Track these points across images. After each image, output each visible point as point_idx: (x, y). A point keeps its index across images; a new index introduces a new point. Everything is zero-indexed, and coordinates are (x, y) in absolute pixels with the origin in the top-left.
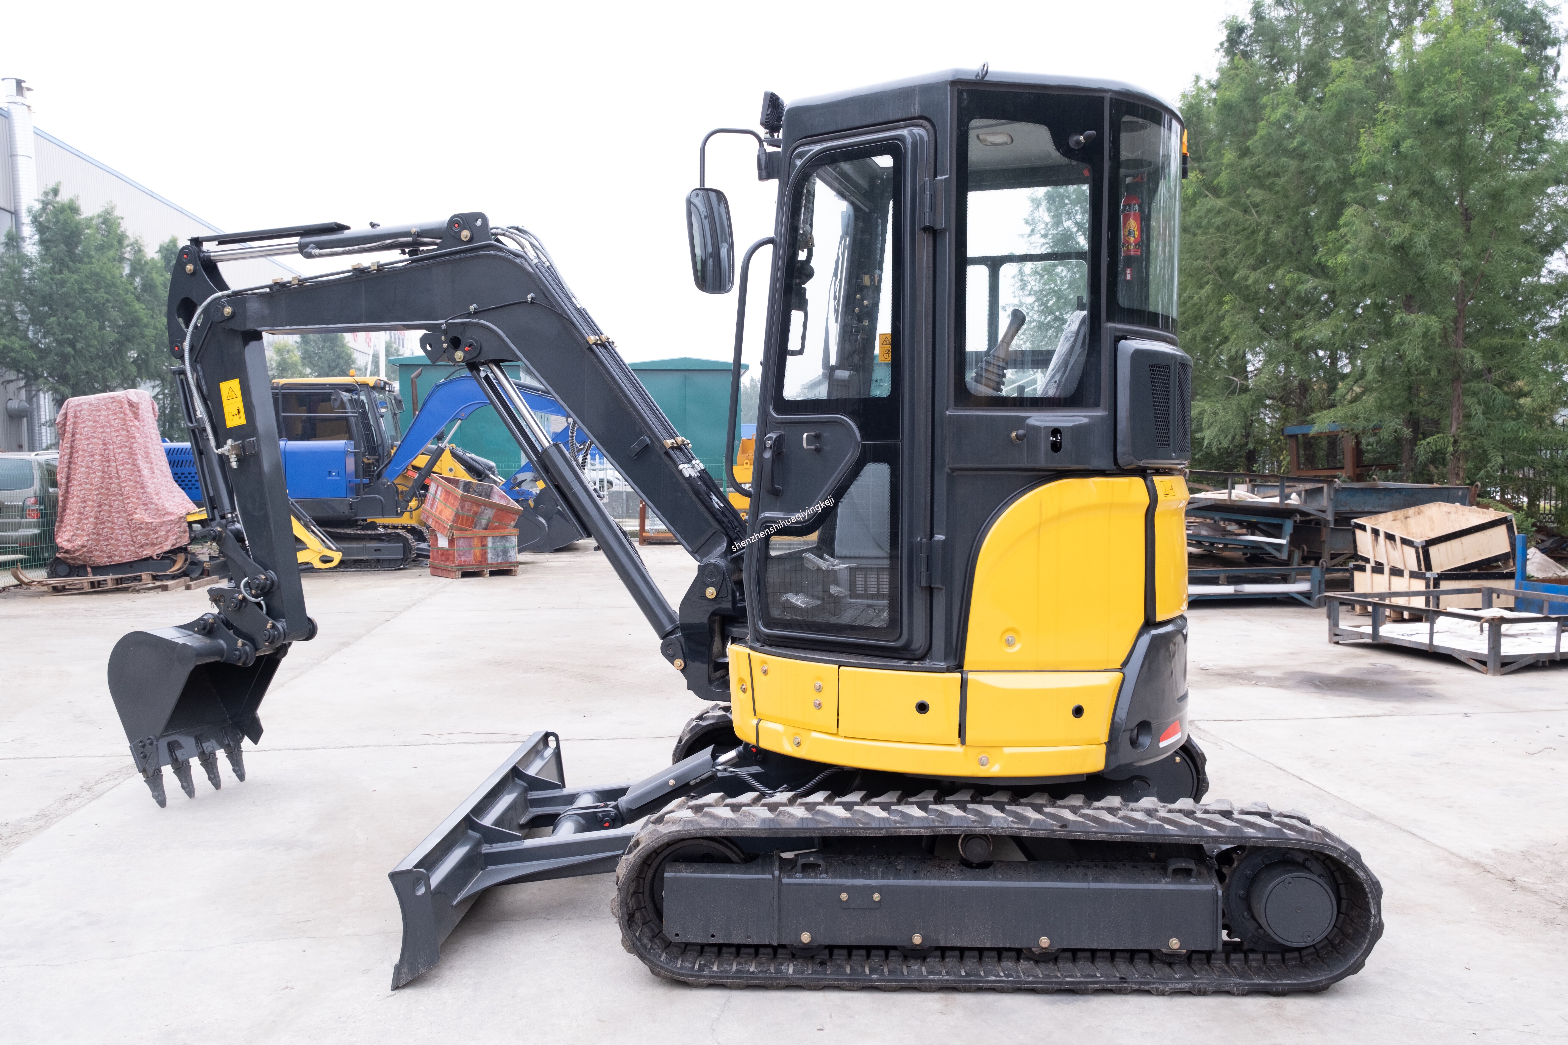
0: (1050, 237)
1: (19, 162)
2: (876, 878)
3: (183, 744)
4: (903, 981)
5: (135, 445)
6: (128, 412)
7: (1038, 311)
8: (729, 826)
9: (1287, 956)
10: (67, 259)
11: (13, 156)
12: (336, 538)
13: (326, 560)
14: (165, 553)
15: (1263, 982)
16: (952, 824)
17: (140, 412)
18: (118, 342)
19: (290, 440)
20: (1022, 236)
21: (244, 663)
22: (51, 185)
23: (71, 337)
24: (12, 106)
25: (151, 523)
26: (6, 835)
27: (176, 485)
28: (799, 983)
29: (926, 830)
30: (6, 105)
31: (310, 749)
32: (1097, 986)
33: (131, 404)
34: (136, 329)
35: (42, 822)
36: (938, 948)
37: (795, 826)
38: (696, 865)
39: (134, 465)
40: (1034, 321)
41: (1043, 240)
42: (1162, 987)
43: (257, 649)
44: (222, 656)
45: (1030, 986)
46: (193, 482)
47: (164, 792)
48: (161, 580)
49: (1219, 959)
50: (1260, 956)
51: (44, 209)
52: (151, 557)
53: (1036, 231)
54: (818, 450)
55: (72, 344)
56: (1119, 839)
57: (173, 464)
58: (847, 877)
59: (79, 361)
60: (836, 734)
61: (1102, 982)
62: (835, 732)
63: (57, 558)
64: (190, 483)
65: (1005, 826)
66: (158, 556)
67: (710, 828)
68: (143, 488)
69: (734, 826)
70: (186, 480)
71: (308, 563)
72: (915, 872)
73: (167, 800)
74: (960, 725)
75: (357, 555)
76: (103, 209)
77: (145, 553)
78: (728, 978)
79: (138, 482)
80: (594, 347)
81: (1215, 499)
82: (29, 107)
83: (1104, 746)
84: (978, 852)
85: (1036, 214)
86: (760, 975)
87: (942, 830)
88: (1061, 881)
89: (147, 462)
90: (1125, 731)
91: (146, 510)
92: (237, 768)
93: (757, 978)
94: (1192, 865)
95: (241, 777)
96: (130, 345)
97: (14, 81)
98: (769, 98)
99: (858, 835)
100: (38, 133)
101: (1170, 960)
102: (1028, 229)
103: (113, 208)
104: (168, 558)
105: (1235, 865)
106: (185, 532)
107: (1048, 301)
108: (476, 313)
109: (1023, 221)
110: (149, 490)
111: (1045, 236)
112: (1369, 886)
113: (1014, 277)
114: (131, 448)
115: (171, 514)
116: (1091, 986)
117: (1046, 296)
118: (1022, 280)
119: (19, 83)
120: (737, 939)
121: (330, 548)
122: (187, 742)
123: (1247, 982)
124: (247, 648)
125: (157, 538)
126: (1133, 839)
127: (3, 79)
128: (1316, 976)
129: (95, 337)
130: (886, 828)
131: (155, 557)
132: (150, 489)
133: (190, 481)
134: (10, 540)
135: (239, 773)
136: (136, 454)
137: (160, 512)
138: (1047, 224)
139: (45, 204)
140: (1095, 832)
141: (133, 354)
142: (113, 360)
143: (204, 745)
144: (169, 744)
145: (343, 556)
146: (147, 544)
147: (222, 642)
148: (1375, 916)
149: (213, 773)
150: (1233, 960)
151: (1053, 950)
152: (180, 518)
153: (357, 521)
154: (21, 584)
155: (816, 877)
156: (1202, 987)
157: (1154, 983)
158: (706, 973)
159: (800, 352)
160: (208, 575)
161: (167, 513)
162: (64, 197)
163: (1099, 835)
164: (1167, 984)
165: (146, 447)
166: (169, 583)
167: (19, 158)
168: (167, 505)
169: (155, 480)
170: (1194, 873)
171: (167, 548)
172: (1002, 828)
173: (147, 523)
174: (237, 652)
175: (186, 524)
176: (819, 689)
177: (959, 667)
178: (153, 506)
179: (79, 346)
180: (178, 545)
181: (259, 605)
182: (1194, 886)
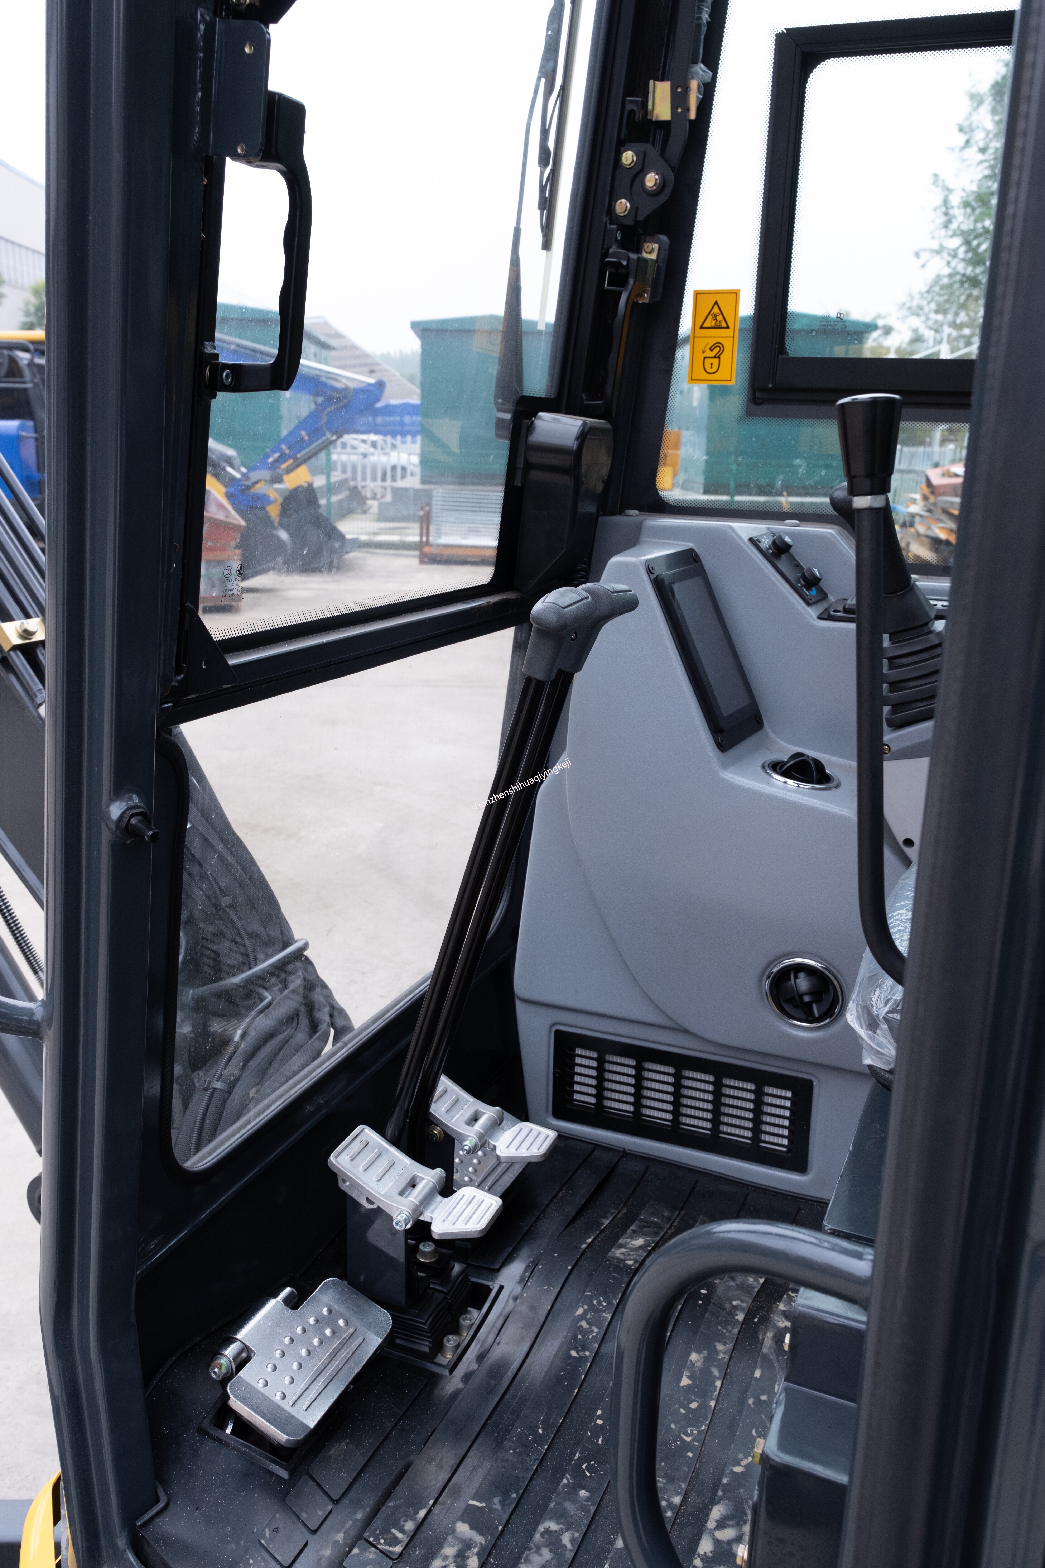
0: (991, 151)
7: (964, 260)
20: (952, 149)
40: (958, 273)
41: (981, 157)
53: (972, 141)
85: (975, 118)
102: (962, 139)
107: (979, 245)
109: (956, 129)
111: (983, 150)
113: (935, 210)
117: (976, 237)
118: (946, 214)
138: (988, 133)
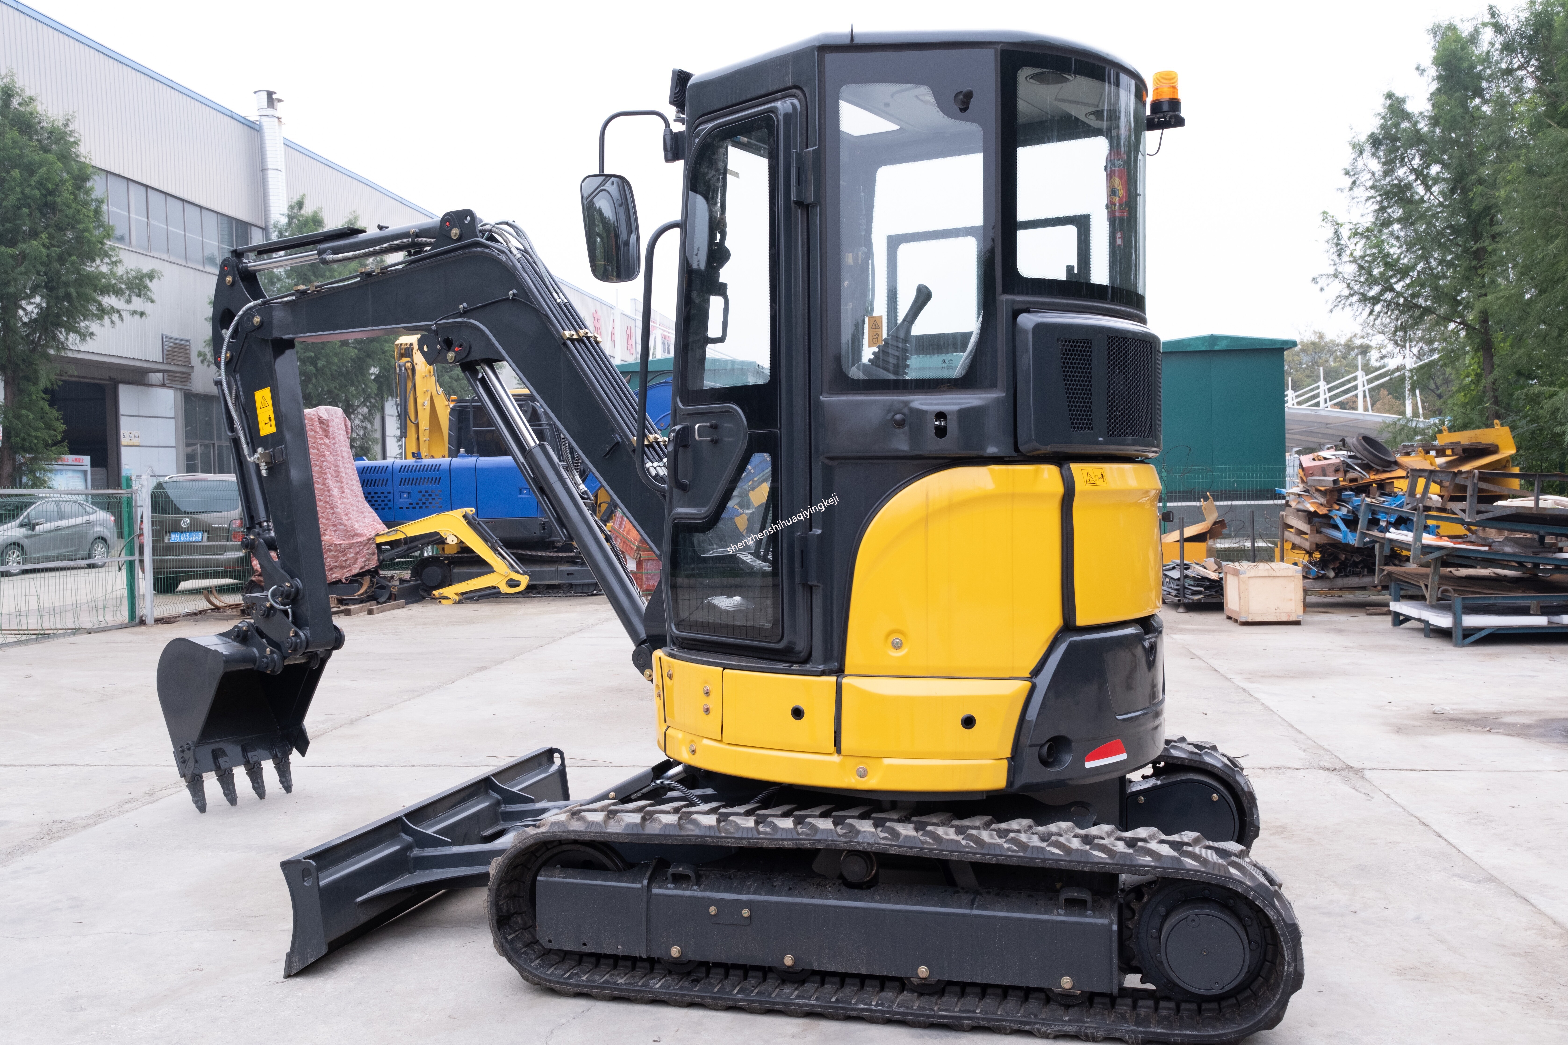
1: (269, 176)
2: (748, 893)
3: (228, 752)
4: (770, 1002)
5: (325, 463)
6: (318, 429)
7: (1359, 282)
8: (593, 829)
9: (1205, 1006)
10: (310, 273)
11: (264, 170)
12: (522, 560)
13: (512, 584)
14: (354, 576)
15: (1159, 1031)
16: (818, 837)
17: (331, 429)
18: (360, 359)
19: (481, 456)
21: (273, 671)
22: (296, 198)
23: (313, 354)
24: (264, 119)
25: (340, 545)
26: (55, 830)
27: (367, 505)
28: (663, 997)
29: (789, 843)
30: (257, 118)
31: (373, 766)
32: (972, 1023)
33: (321, 421)
34: (375, 344)
35: (91, 821)
36: (815, 973)
37: (657, 832)
38: (570, 871)
39: (324, 484)
41: (1368, 194)
42: (1043, 1028)
43: (284, 658)
44: (255, 664)
45: (901, 1018)
46: (386, 502)
47: (204, 798)
48: (346, 604)
49: (1126, 1005)
50: (1172, 1005)
51: (290, 223)
52: (340, 581)
53: (1358, 183)
54: (714, 442)
55: (314, 362)
56: (994, 860)
57: (364, 483)
58: (718, 891)
59: (321, 380)
60: (721, 741)
61: (978, 1018)
62: (719, 738)
63: (252, 581)
64: (383, 504)
65: (872, 841)
66: (346, 579)
67: (574, 831)
68: (332, 508)
69: (598, 830)
70: (379, 500)
71: (494, 587)
72: (790, 889)
73: (207, 806)
74: (835, 732)
75: (550, 580)
76: (347, 220)
77: (334, 576)
78: (593, 987)
79: (327, 502)
80: (569, 342)
81: (1517, 507)
82: (279, 118)
83: (1005, 762)
84: (855, 870)
85: (1359, 163)
86: (624, 987)
87: (806, 842)
88: (942, 906)
89: (337, 482)
90: (1031, 746)
91: (335, 531)
92: (284, 779)
93: (621, 990)
94: (1086, 896)
95: (288, 788)
96: (371, 361)
97: (265, 93)
98: (676, 76)
99: (719, 844)
100: (288, 145)
101: (1067, 1001)
102: (1349, 181)
103: (356, 219)
104: (357, 581)
105: (1145, 899)
106: (373, 554)
108: (466, 313)
109: (1344, 172)
110: (338, 510)
111: (1371, 188)
112: (1281, 928)
113: (1326, 241)
114: (321, 467)
115: (360, 535)
116: (965, 1022)
119: (270, 94)
120: (607, 949)
121: (518, 572)
122: (233, 750)
123: (1141, 1029)
124: (275, 656)
125: (346, 560)
126: (1010, 862)
127: (255, 92)
128: (1224, 1028)
129: (336, 355)
130: (748, 839)
131: (344, 581)
132: (340, 509)
133: (383, 501)
134: (217, 563)
135: (286, 784)
136: (326, 473)
137: (349, 533)
138: (1374, 174)
139: (291, 218)
140: (968, 852)
141: (374, 370)
142: (354, 377)
143: (250, 754)
144: (214, 751)
145: (530, 580)
146: (336, 567)
147: (255, 650)
148: (1289, 964)
149: (258, 783)
150: (1141, 1007)
151: (933, 981)
152: (369, 539)
153: (553, 542)
154: (217, 608)
155: (687, 889)
156: (1089, 1031)
157: (1035, 1023)
158: (573, 981)
159: (721, 340)
160: (395, 600)
161: (357, 535)
162: (308, 210)
163: (972, 856)
164: (1049, 1025)
165: (337, 466)
166: (352, 607)
167: (270, 172)
168: (356, 526)
169: (345, 500)
170: (1089, 904)
171: (355, 571)
172: (869, 843)
173: (336, 545)
174: (265, 660)
175: (374, 546)
176: (707, 693)
177: (839, 672)
178: (342, 527)
179: (320, 364)
180: (366, 568)
181: (285, 612)
182: (1091, 919)
